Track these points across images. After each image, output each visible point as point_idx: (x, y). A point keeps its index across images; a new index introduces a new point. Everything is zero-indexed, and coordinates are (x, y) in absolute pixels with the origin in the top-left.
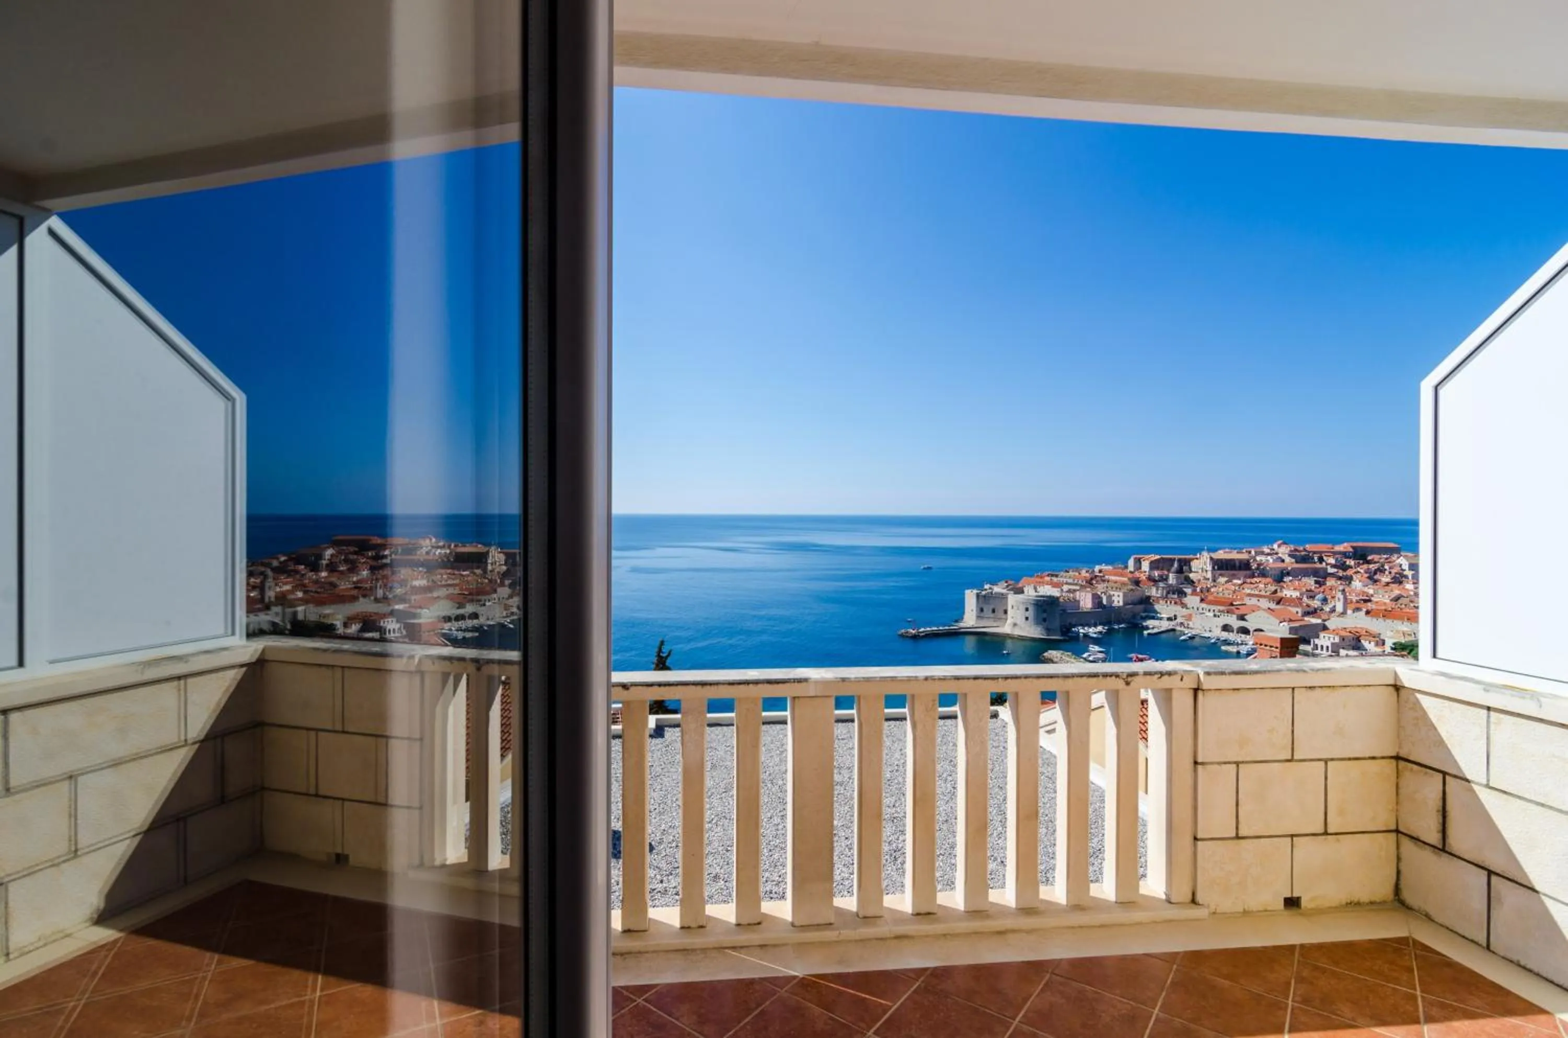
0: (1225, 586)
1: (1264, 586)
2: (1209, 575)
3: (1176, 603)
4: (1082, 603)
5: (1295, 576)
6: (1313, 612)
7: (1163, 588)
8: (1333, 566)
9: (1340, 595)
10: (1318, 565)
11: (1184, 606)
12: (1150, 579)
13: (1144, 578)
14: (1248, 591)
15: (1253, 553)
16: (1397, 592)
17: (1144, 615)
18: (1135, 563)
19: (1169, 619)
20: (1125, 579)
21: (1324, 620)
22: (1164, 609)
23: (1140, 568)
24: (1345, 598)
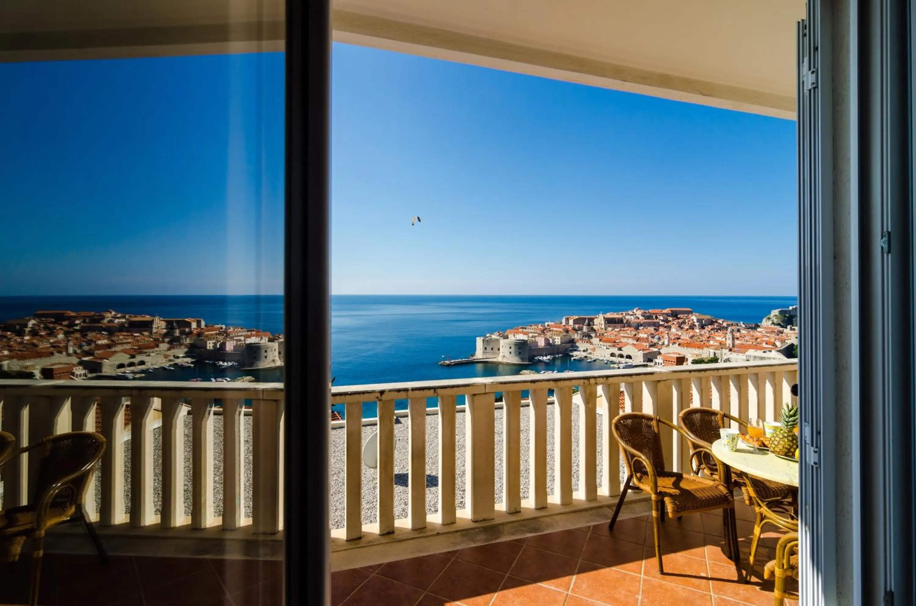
0: (612, 332)
1: (630, 332)
2: (603, 327)
3: (587, 342)
4: (539, 344)
5: (644, 327)
6: (653, 345)
7: (581, 334)
8: (662, 321)
9: (666, 336)
10: (655, 321)
11: (591, 343)
12: (574, 329)
13: (571, 329)
14: (622, 335)
15: (624, 314)
16: (692, 334)
17: (571, 349)
18: (566, 321)
19: (584, 351)
20: (561, 330)
21: (659, 349)
22: (582, 346)
23: (568, 323)
24: (669, 338)
